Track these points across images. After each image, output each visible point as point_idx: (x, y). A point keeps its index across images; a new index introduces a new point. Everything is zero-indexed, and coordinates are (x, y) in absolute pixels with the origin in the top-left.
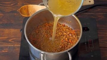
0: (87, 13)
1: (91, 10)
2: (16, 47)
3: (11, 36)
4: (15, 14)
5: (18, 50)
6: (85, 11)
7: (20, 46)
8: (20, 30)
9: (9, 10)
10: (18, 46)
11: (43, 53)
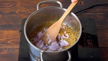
0: (86, 14)
1: (90, 10)
2: (15, 49)
3: (10, 38)
4: (14, 15)
5: (17, 51)
6: (84, 11)
7: (19, 47)
8: (18, 31)
9: (8, 11)
10: (17, 47)
11: (43, 52)
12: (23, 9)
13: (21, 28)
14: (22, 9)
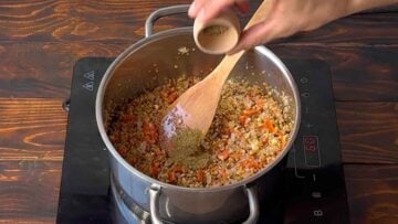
2: (49, 164)
4: (46, 47)
5: (56, 173)
7: (61, 158)
8: (60, 102)
10: (54, 159)
11: (159, 187)
12: (77, 27)
13: (69, 92)
14: (74, 26)
